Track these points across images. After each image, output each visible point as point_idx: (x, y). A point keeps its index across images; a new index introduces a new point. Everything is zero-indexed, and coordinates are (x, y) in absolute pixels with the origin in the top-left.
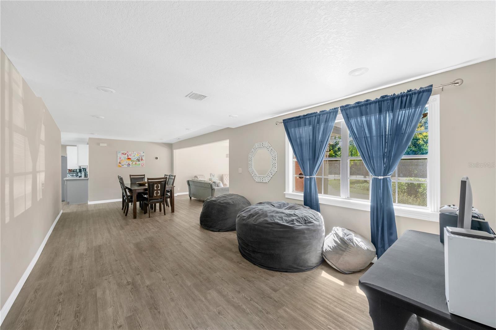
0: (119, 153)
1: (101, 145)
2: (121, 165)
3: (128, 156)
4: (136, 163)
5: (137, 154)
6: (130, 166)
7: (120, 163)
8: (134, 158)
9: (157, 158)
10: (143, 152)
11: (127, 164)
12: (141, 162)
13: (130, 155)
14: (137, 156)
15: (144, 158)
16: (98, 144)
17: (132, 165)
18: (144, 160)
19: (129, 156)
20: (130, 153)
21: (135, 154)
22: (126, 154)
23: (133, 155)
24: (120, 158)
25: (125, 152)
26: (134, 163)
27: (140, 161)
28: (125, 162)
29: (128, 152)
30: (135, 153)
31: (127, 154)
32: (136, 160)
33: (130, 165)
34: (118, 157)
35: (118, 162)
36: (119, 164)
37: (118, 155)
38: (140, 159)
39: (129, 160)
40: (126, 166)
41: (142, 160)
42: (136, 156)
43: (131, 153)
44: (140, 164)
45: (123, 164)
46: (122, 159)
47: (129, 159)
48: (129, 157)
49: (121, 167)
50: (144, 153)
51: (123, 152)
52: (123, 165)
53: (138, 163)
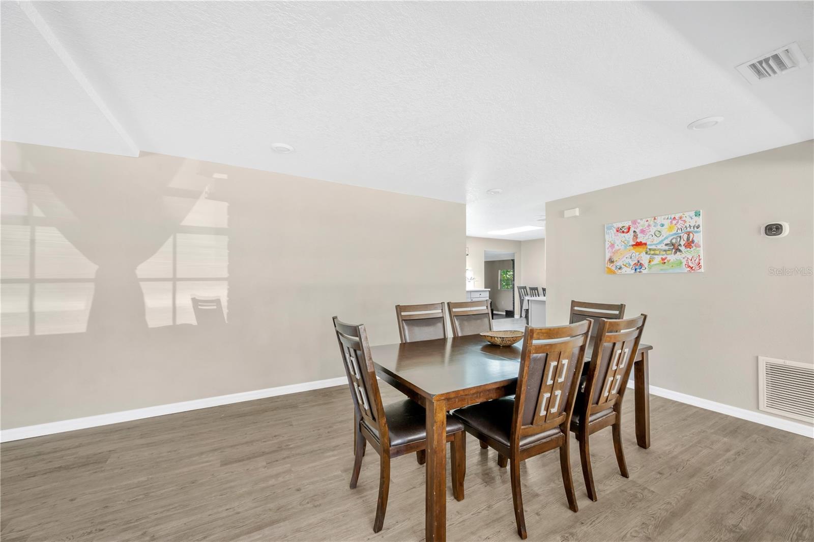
0: (609, 228)
1: (568, 214)
2: (613, 268)
3: (636, 236)
4: (663, 259)
5: (667, 223)
6: (644, 272)
7: (611, 261)
8: (656, 240)
9: (773, 229)
10: (692, 214)
11: (632, 263)
12: (686, 254)
13: (642, 231)
14: (668, 234)
15: (699, 238)
16: (562, 214)
17: (650, 268)
18: (698, 246)
19: (640, 235)
20: (642, 224)
21: (663, 225)
22: (628, 232)
23: (653, 230)
24: (612, 246)
25: (627, 224)
26: (658, 259)
27: (682, 248)
28: (627, 257)
29: (634, 222)
30: (660, 220)
31: (632, 230)
32: (667, 248)
33: (641, 265)
34: (607, 243)
35: (607, 259)
36: (610, 266)
37: (607, 237)
38: (682, 243)
39: (639, 249)
40: (629, 271)
41: (689, 244)
42: (665, 232)
43: (647, 224)
44: (681, 263)
45: (620, 263)
46: (616, 247)
47: (639, 244)
48: (639, 240)
49: (614, 273)
50: (697, 214)
51: (620, 225)
52: (620, 268)
53: (672, 257)
